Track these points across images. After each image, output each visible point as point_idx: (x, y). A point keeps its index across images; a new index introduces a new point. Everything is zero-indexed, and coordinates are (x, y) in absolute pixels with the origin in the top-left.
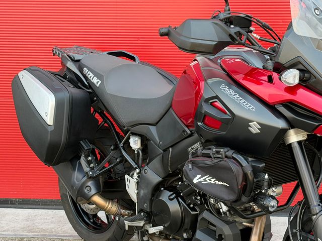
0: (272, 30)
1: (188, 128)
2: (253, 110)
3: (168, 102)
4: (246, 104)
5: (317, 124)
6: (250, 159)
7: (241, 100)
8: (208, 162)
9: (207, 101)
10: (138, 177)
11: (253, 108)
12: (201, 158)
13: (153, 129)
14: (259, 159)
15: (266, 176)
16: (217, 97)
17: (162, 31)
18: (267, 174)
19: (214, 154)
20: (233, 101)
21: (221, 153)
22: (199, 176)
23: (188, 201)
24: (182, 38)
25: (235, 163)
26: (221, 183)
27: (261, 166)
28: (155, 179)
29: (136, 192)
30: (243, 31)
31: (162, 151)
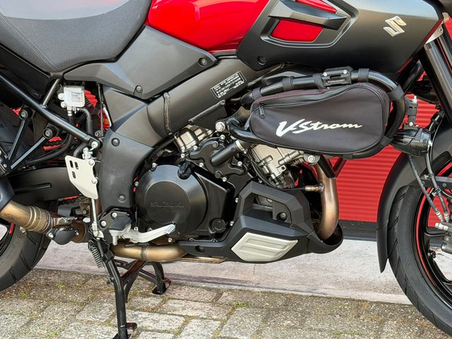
8: (313, 96)
18: (415, 97)
19: (328, 80)
21: (342, 76)
22: (283, 124)
23: (219, 174)
26: (335, 126)
29: (95, 180)
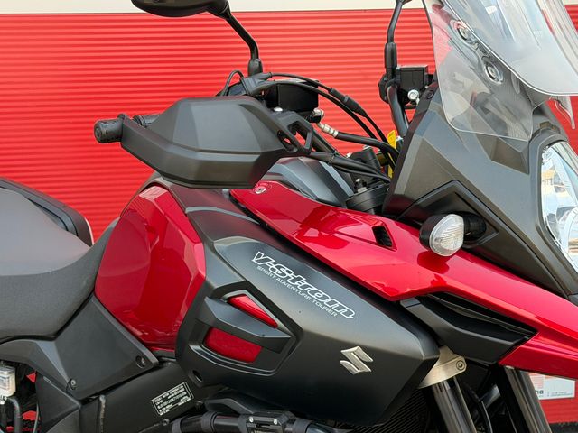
0: (364, 114)
1: (151, 351)
2: (351, 316)
3: (84, 283)
4: (329, 303)
5: (511, 343)
7: (313, 292)
9: (218, 294)
11: (348, 313)
13: (49, 350)
16: (246, 285)
17: (104, 131)
19: (253, 429)
20: (293, 294)
24: (173, 150)
30: (304, 121)
31: (78, 404)
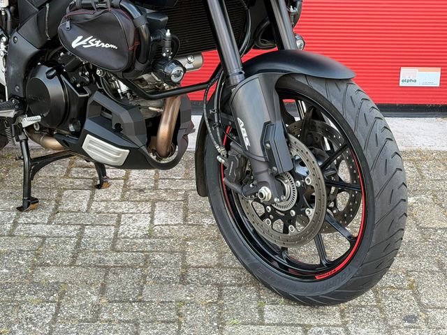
6: (148, 11)
8: (90, 15)
10: (6, 49)
12: (81, 11)
14: (160, 11)
15: (168, 34)
18: (168, 30)
19: (97, 3)
22: (80, 38)
23: (74, 79)
25: (123, 15)
26: (107, 46)
27: (161, 20)
28: (28, 49)
29: (4, 70)
31: (37, 10)
